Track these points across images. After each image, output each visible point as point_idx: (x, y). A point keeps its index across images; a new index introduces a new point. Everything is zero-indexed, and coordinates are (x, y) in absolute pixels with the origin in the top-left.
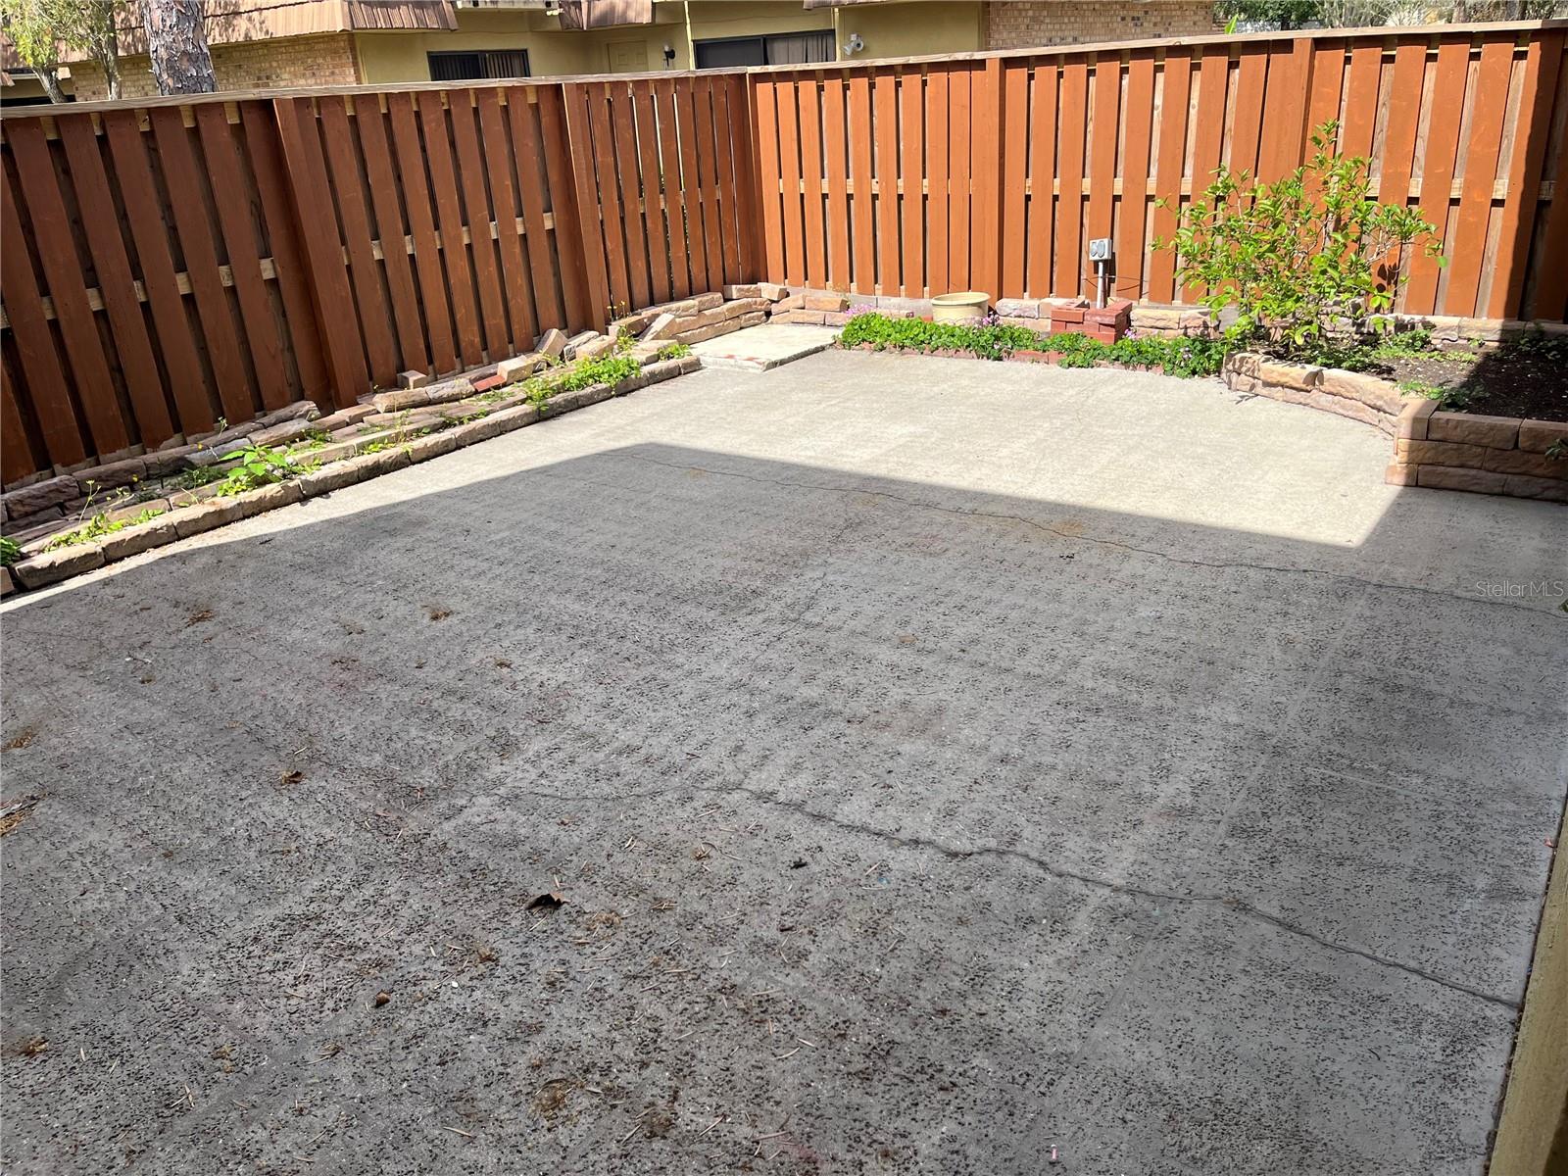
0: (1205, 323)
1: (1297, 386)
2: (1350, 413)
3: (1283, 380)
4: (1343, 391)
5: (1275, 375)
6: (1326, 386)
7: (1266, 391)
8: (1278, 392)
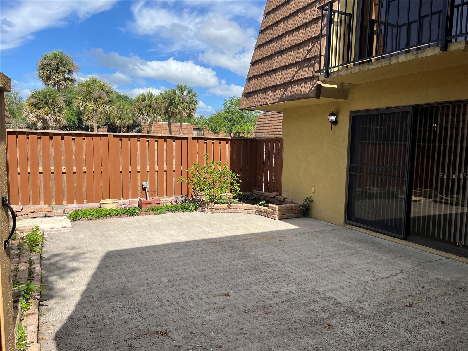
0: (176, 200)
1: (225, 208)
2: (239, 212)
3: (221, 208)
4: (237, 208)
5: (219, 207)
6: (232, 207)
7: (216, 211)
8: (219, 211)
